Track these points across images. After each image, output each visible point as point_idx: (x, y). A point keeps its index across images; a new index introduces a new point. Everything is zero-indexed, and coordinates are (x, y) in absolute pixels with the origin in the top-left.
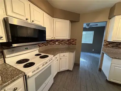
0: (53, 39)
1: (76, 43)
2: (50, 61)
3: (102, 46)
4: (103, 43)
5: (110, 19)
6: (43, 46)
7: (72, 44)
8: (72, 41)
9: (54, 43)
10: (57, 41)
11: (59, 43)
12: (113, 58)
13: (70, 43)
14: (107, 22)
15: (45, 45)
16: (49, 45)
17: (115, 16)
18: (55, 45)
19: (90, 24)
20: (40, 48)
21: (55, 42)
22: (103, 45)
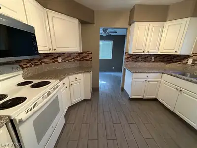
0: (51, 51)
1: (91, 58)
2: (54, 89)
3: (124, 61)
4: (124, 56)
5: (130, 25)
6: (30, 66)
7: (86, 60)
8: (85, 55)
9: (53, 59)
10: (59, 56)
11: (64, 59)
12: (134, 72)
13: (83, 58)
14: (127, 28)
15: (36, 65)
16: (43, 64)
17: (134, 22)
18: (56, 63)
19: (107, 29)
20: (25, 70)
21: (57, 58)
22: (124, 59)
